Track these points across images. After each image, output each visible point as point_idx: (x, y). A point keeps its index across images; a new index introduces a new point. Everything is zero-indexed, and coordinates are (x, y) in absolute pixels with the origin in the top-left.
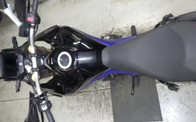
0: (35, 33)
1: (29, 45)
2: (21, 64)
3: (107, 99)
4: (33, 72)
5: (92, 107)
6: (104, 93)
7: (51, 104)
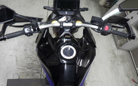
0: (93, 29)
1: (83, 23)
2: (66, 13)
3: (33, 75)
4: (60, 23)
5: (29, 61)
6: (38, 73)
7: (29, 36)
